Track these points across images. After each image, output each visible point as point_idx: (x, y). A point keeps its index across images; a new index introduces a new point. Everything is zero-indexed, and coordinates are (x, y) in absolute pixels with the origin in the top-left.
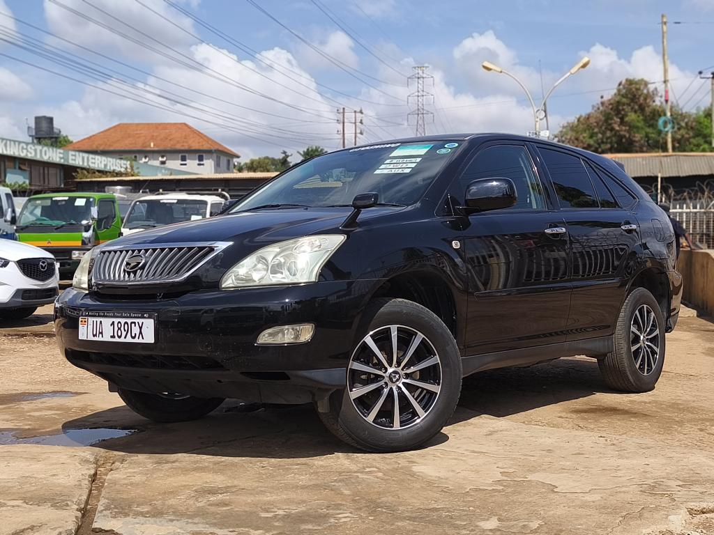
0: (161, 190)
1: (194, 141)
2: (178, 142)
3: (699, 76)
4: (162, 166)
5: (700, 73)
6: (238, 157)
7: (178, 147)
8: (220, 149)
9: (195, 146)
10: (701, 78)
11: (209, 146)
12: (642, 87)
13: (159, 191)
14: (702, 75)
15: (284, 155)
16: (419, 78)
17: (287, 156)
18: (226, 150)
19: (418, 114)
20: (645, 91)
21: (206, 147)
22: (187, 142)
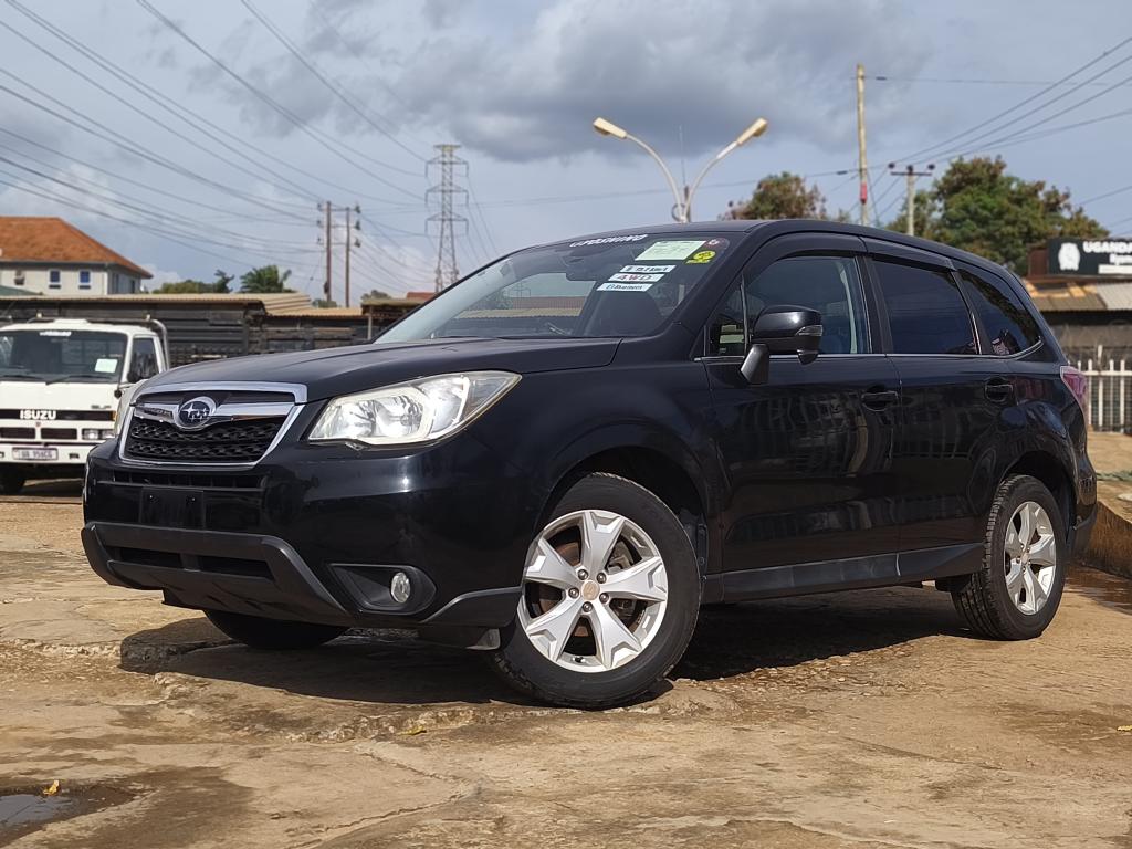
0: (39, 315)
1: (74, 248)
2: (47, 249)
3: (889, 171)
4: (19, 287)
5: (891, 166)
6: (149, 276)
7: (46, 257)
8: (120, 262)
9: (78, 257)
10: (894, 174)
11: (99, 257)
12: (793, 186)
13: (35, 316)
14: (895, 170)
15: (220, 278)
16: (444, 163)
17: (227, 280)
18: (128, 266)
19: (443, 220)
20: (799, 193)
21: (94, 258)
22: (61, 250)
